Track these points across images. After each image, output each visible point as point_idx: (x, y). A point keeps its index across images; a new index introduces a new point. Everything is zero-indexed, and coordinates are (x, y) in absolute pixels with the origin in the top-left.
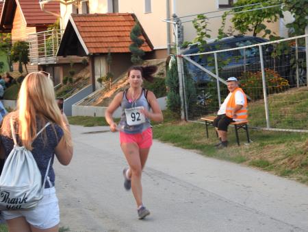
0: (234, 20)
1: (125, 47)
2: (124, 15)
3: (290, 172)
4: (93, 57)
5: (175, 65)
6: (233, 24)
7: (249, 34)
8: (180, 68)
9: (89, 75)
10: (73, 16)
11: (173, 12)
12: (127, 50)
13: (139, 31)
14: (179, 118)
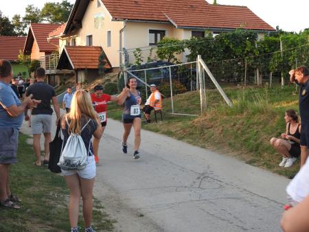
0: (157, 52)
1: (95, 65)
2: (95, 47)
3: (183, 138)
4: (77, 70)
5: (123, 76)
6: (156, 55)
7: (166, 60)
8: (125, 78)
9: (75, 81)
10: (66, 46)
11: (123, 46)
12: (96, 67)
13: (103, 57)
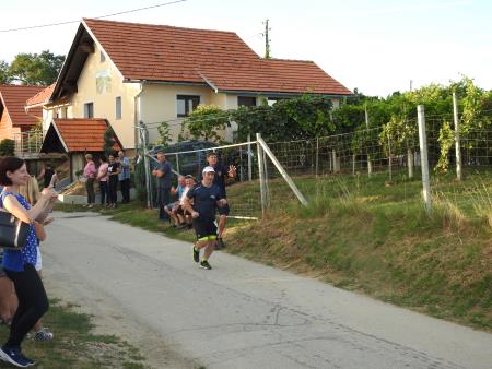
0: (190, 127)
1: (99, 146)
2: (100, 120)
3: (239, 251)
4: (72, 154)
5: (142, 162)
6: (188, 130)
7: (202, 139)
8: (147, 165)
9: (68, 168)
10: (55, 119)
11: (139, 119)
12: (100, 149)
13: (111, 134)
14: (145, 206)
